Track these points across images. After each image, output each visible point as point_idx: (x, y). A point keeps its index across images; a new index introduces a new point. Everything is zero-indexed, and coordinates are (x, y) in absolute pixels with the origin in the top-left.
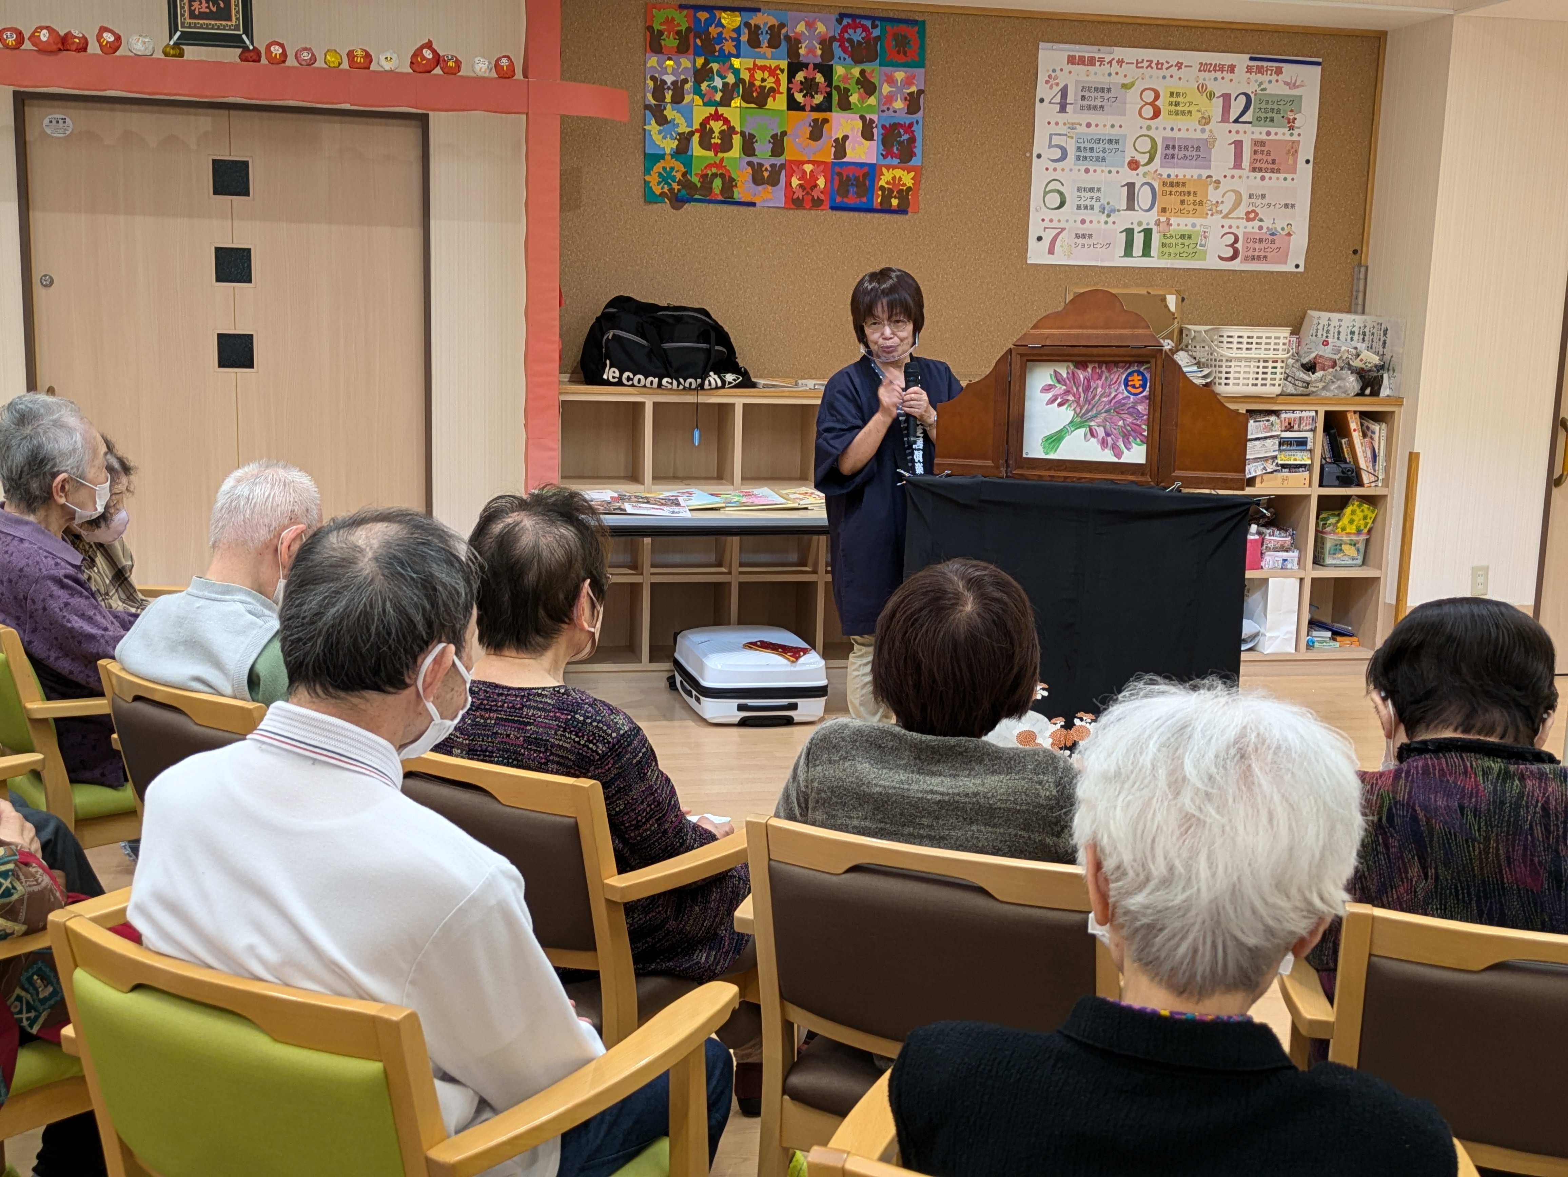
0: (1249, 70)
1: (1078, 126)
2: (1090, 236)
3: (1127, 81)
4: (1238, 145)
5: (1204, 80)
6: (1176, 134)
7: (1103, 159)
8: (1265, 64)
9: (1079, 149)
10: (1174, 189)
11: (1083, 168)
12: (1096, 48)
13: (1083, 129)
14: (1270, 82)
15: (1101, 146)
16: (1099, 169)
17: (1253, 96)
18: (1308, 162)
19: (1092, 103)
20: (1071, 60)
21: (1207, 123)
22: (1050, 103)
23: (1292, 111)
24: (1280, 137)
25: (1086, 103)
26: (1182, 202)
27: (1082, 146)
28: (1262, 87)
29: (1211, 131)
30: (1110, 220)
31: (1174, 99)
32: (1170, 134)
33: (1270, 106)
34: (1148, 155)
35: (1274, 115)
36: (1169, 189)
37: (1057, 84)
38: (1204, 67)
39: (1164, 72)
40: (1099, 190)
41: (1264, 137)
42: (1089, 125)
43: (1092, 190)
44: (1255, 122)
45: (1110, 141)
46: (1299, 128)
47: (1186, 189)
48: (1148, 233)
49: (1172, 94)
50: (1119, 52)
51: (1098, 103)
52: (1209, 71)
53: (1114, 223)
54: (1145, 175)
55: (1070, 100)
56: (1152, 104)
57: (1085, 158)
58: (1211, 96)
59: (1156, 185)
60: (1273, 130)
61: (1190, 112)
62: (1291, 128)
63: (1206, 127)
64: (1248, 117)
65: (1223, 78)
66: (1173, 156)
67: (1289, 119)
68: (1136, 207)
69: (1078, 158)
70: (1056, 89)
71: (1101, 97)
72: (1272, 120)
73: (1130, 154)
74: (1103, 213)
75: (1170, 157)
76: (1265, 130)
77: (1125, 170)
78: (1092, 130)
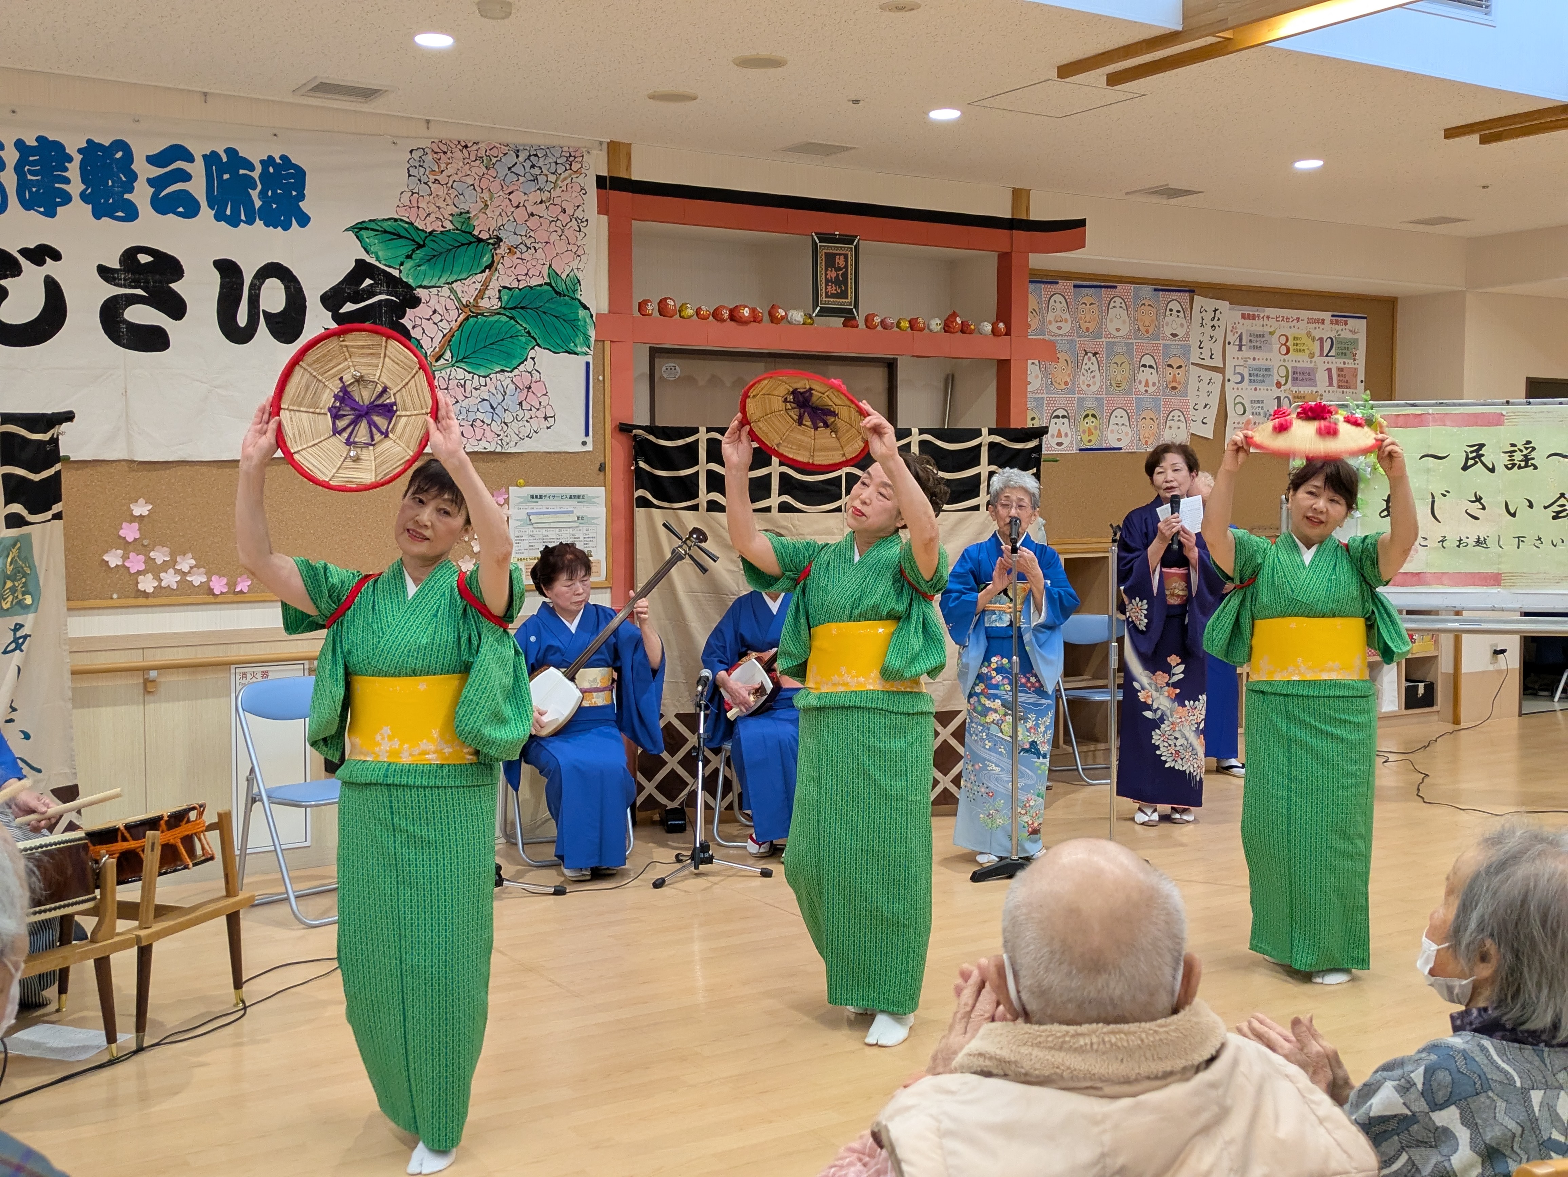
0: (1332, 323)
1: (1248, 360)
3: (1271, 330)
4: (1328, 369)
5: (1310, 328)
6: (1298, 365)
7: (1263, 381)
8: (1339, 319)
9: (1250, 375)
11: (1253, 388)
12: (1255, 308)
13: (1251, 362)
14: (1342, 330)
15: (1261, 373)
16: (1262, 388)
17: (1334, 339)
18: (1362, 381)
19: (1255, 345)
20: (1244, 316)
21: (1313, 357)
22: (1234, 345)
23: (1353, 348)
24: (1349, 366)
25: (1252, 344)
27: (1252, 373)
28: (1338, 333)
29: (1315, 362)
31: (1295, 342)
32: (1295, 364)
33: (1343, 346)
34: (1285, 378)
35: (1346, 351)
37: (1237, 332)
38: (1311, 321)
39: (1290, 324)
40: (1263, 402)
41: (1342, 365)
42: (1254, 359)
43: (1258, 402)
44: (1337, 356)
45: (1266, 369)
46: (1357, 359)
49: (1295, 338)
50: (1267, 311)
51: (1258, 344)
52: (1313, 323)
54: (1285, 391)
55: (1243, 342)
56: (1285, 344)
57: (1254, 381)
58: (1313, 339)
59: (1291, 397)
60: (1347, 361)
61: (1304, 350)
62: (1355, 360)
63: (1313, 360)
64: (1332, 353)
65: (1319, 328)
66: (1297, 379)
67: (1352, 354)
69: (1250, 381)
71: (1260, 341)
72: (1345, 354)
73: (1276, 378)
74: (1266, 417)
75: (1295, 379)
76: (1342, 361)
77: (1275, 388)
78: (1256, 362)
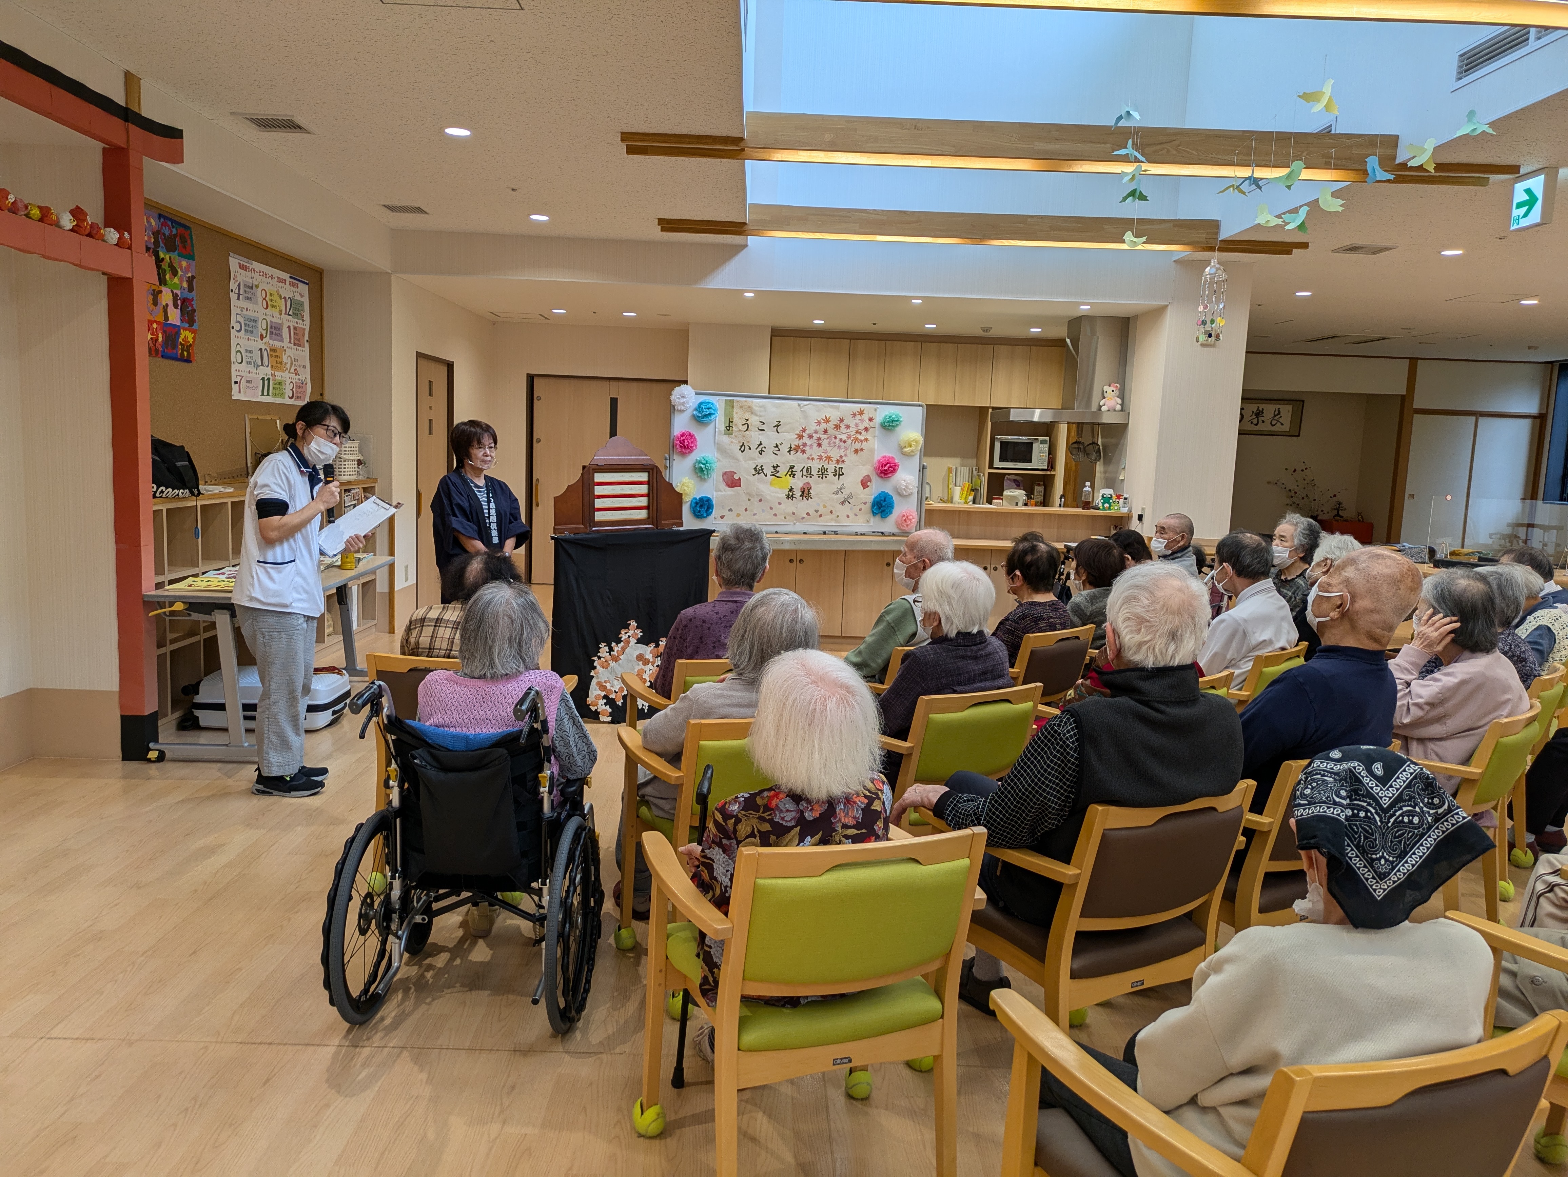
0: (291, 284)
1: (244, 310)
2: (251, 382)
3: (256, 283)
4: (289, 327)
5: (279, 287)
6: (274, 320)
7: (252, 332)
8: (294, 281)
9: (245, 325)
10: (275, 354)
11: (247, 338)
12: (247, 260)
13: (245, 312)
14: (296, 292)
15: (251, 323)
16: (251, 339)
17: (292, 299)
18: (307, 341)
20: (240, 266)
21: (281, 314)
22: (235, 293)
23: (302, 311)
24: (300, 326)
25: (247, 295)
26: (277, 362)
27: (246, 323)
28: (294, 294)
29: (281, 319)
30: (256, 371)
31: (271, 298)
32: (271, 319)
33: (296, 307)
34: (265, 331)
36: (273, 354)
37: (237, 281)
38: (278, 279)
39: (268, 280)
40: (252, 352)
41: (296, 325)
42: (247, 310)
43: (250, 352)
44: (293, 316)
45: (254, 321)
46: (305, 321)
47: (278, 355)
48: (269, 379)
49: (270, 294)
50: (254, 264)
51: (249, 295)
52: (279, 282)
53: (258, 374)
54: (265, 344)
55: (240, 292)
56: (264, 299)
57: (247, 331)
58: (281, 297)
59: (268, 350)
60: (298, 321)
61: (276, 306)
62: (303, 321)
63: (280, 316)
64: (291, 312)
65: (283, 287)
66: (273, 333)
68: (264, 364)
69: (245, 331)
70: (237, 284)
71: (251, 292)
72: (297, 315)
73: (260, 330)
75: (271, 333)
76: (296, 320)
77: (259, 339)
78: (248, 313)
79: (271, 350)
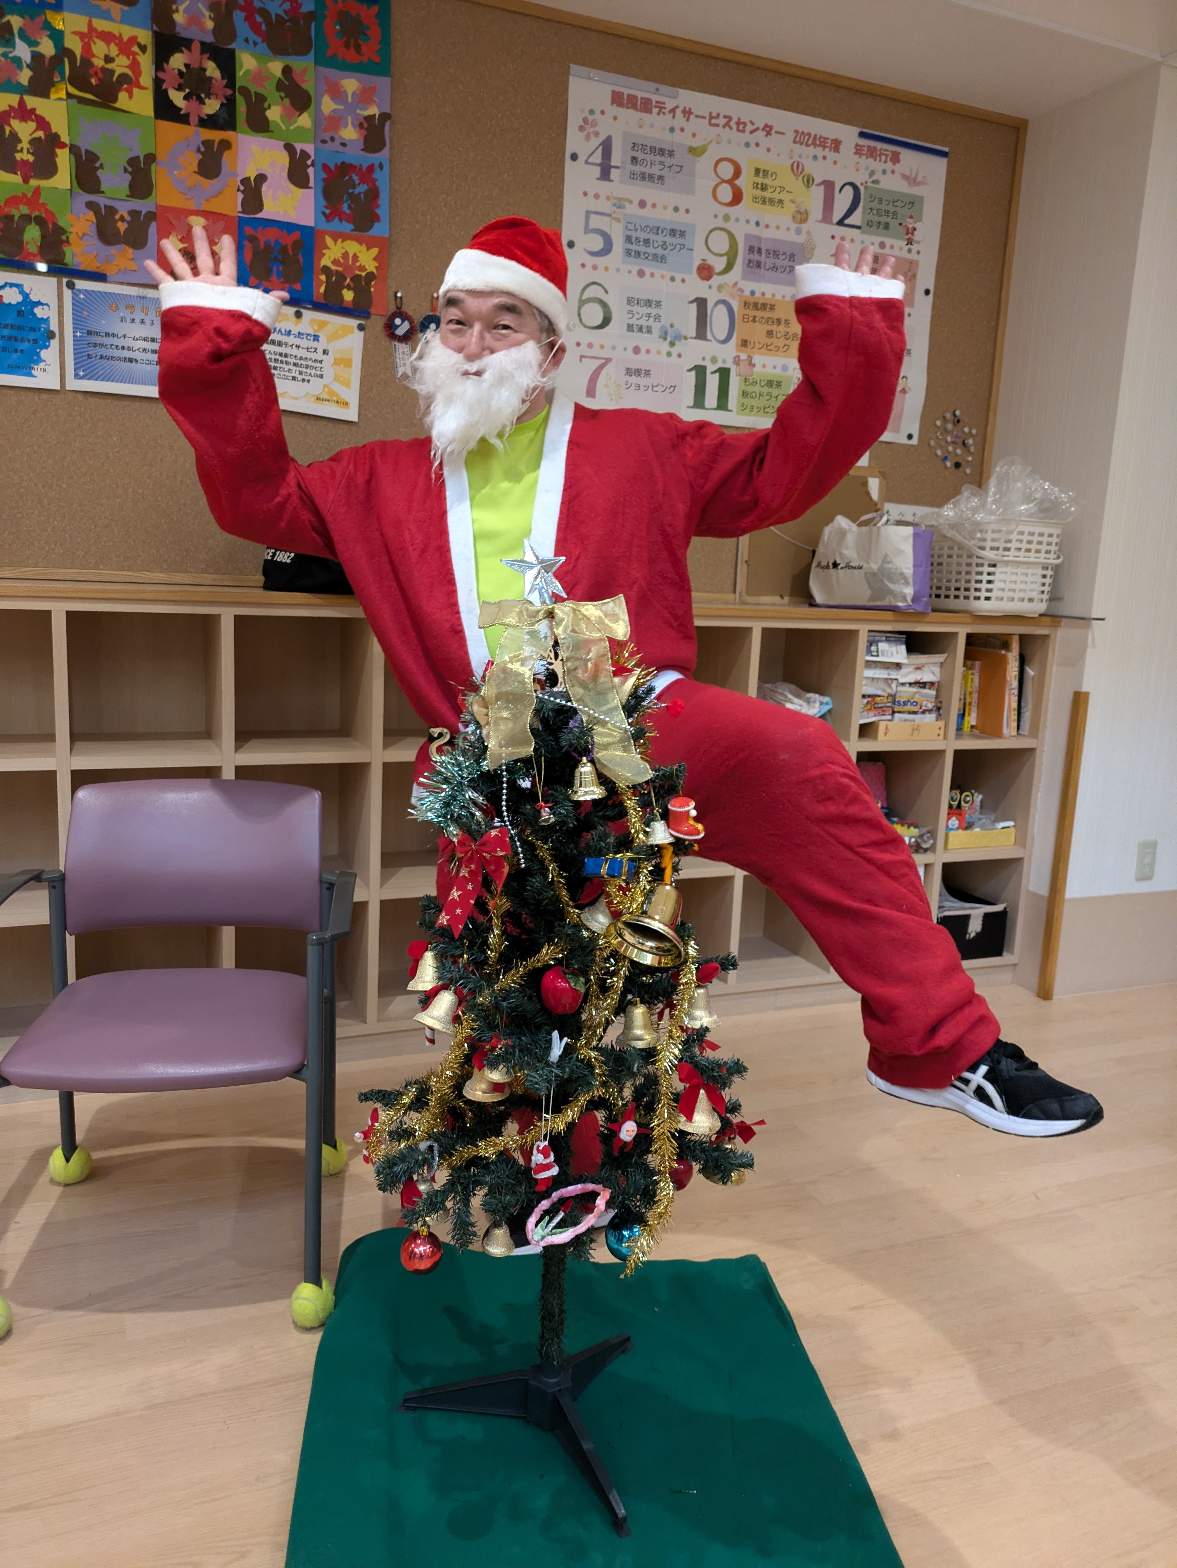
0: (858, 151)
1: (627, 204)
2: (648, 373)
3: (696, 143)
5: (800, 156)
6: (763, 232)
7: (663, 259)
8: (879, 145)
9: (628, 239)
10: (759, 314)
11: (635, 269)
12: (652, 86)
13: (632, 209)
14: (884, 172)
15: (660, 238)
16: (658, 273)
17: (862, 189)
18: (927, 292)
19: (647, 170)
20: (617, 99)
21: (804, 221)
22: (586, 162)
23: (911, 217)
24: (895, 252)
25: (638, 169)
26: (770, 333)
27: (634, 235)
28: (875, 178)
29: (809, 233)
30: (675, 351)
31: (760, 180)
32: (755, 231)
33: (883, 207)
34: (725, 259)
35: (889, 220)
36: (752, 313)
37: (597, 134)
38: (801, 138)
39: (746, 137)
40: (658, 304)
42: (642, 204)
43: (648, 303)
44: (864, 226)
45: (673, 232)
46: (918, 242)
47: (775, 315)
48: (724, 374)
49: (757, 171)
50: (687, 98)
51: (656, 171)
52: (807, 145)
53: (679, 356)
54: (720, 288)
55: (615, 160)
56: (730, 182)
57: (638, 254)
58: (809, 181)
59: (735, 305)
60: (888, 241)
61: (781, 201)
62: (910, 242)
63: (802, 226)
64: (856, 218)
65: (824, 158)
66: (759, 265)
67: (908, 229)
68: (709, 336)
69: (628, 253)
70: (596, 142)
71: (661, 163)
72: (887, 226)
73: (699, 255)
74: (665, 339)
75: (754, 265)
76: (877, 239)
77: (693, 278)
78: (647, 212)
79: (746, 305)
